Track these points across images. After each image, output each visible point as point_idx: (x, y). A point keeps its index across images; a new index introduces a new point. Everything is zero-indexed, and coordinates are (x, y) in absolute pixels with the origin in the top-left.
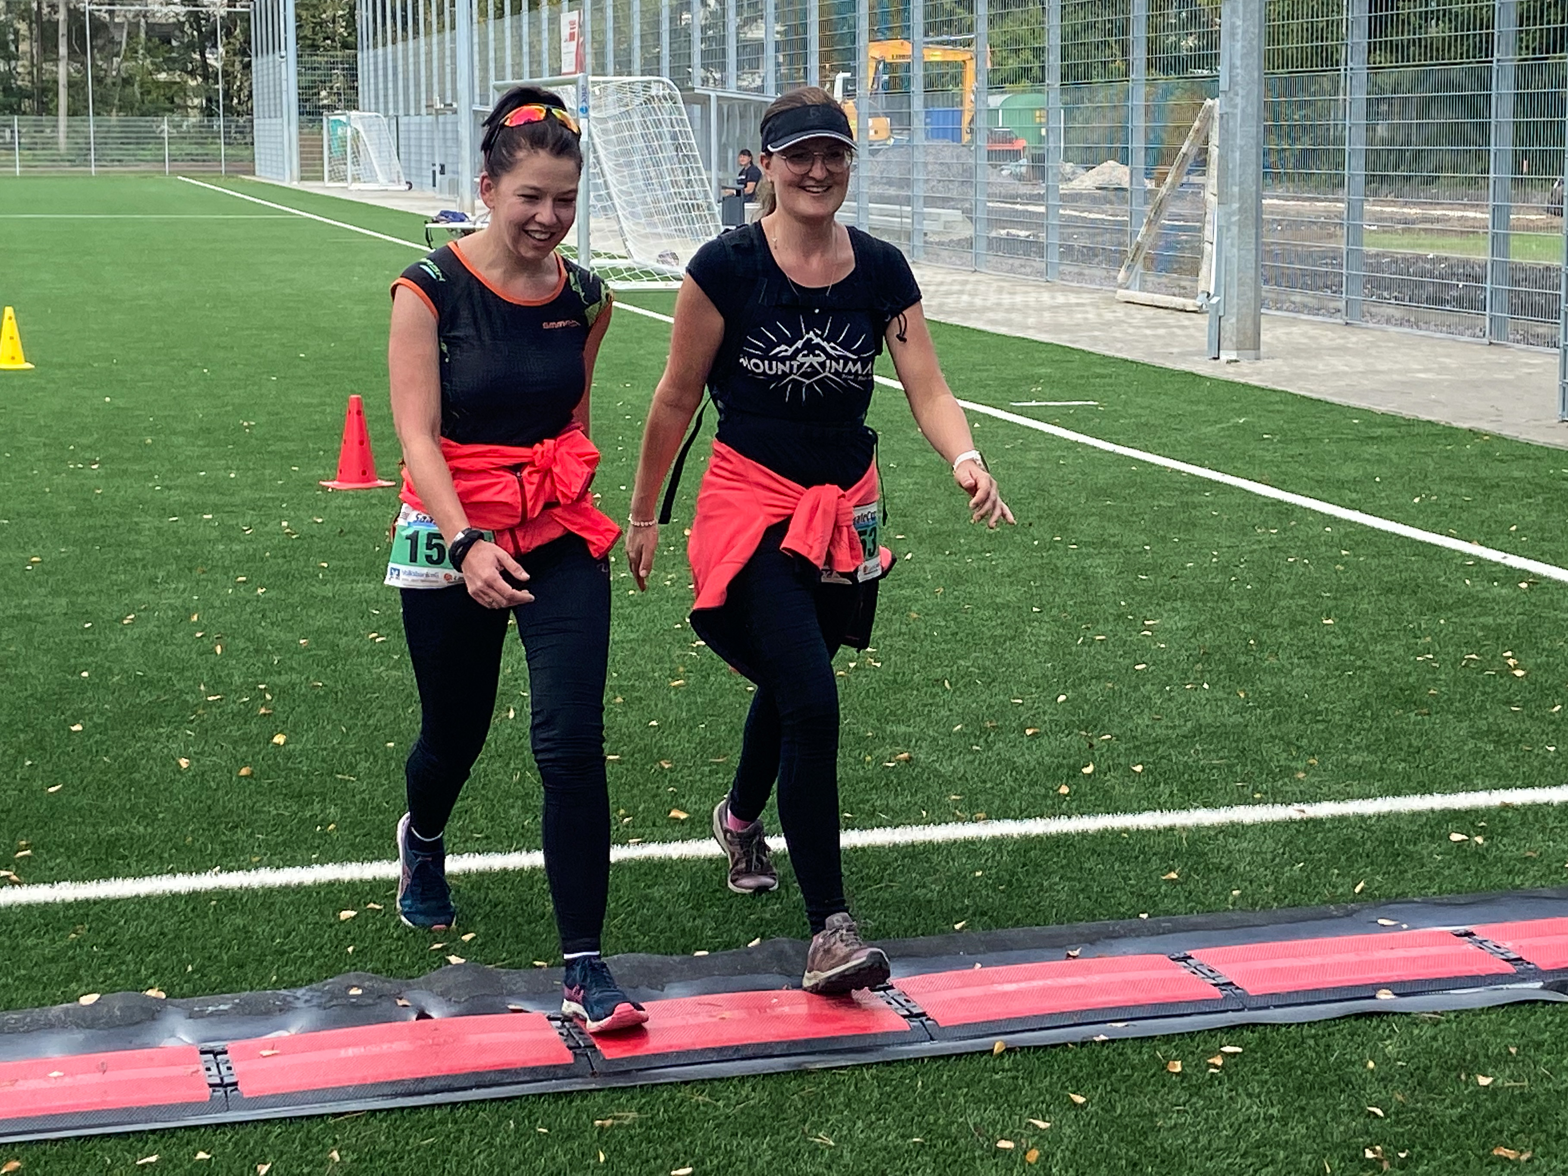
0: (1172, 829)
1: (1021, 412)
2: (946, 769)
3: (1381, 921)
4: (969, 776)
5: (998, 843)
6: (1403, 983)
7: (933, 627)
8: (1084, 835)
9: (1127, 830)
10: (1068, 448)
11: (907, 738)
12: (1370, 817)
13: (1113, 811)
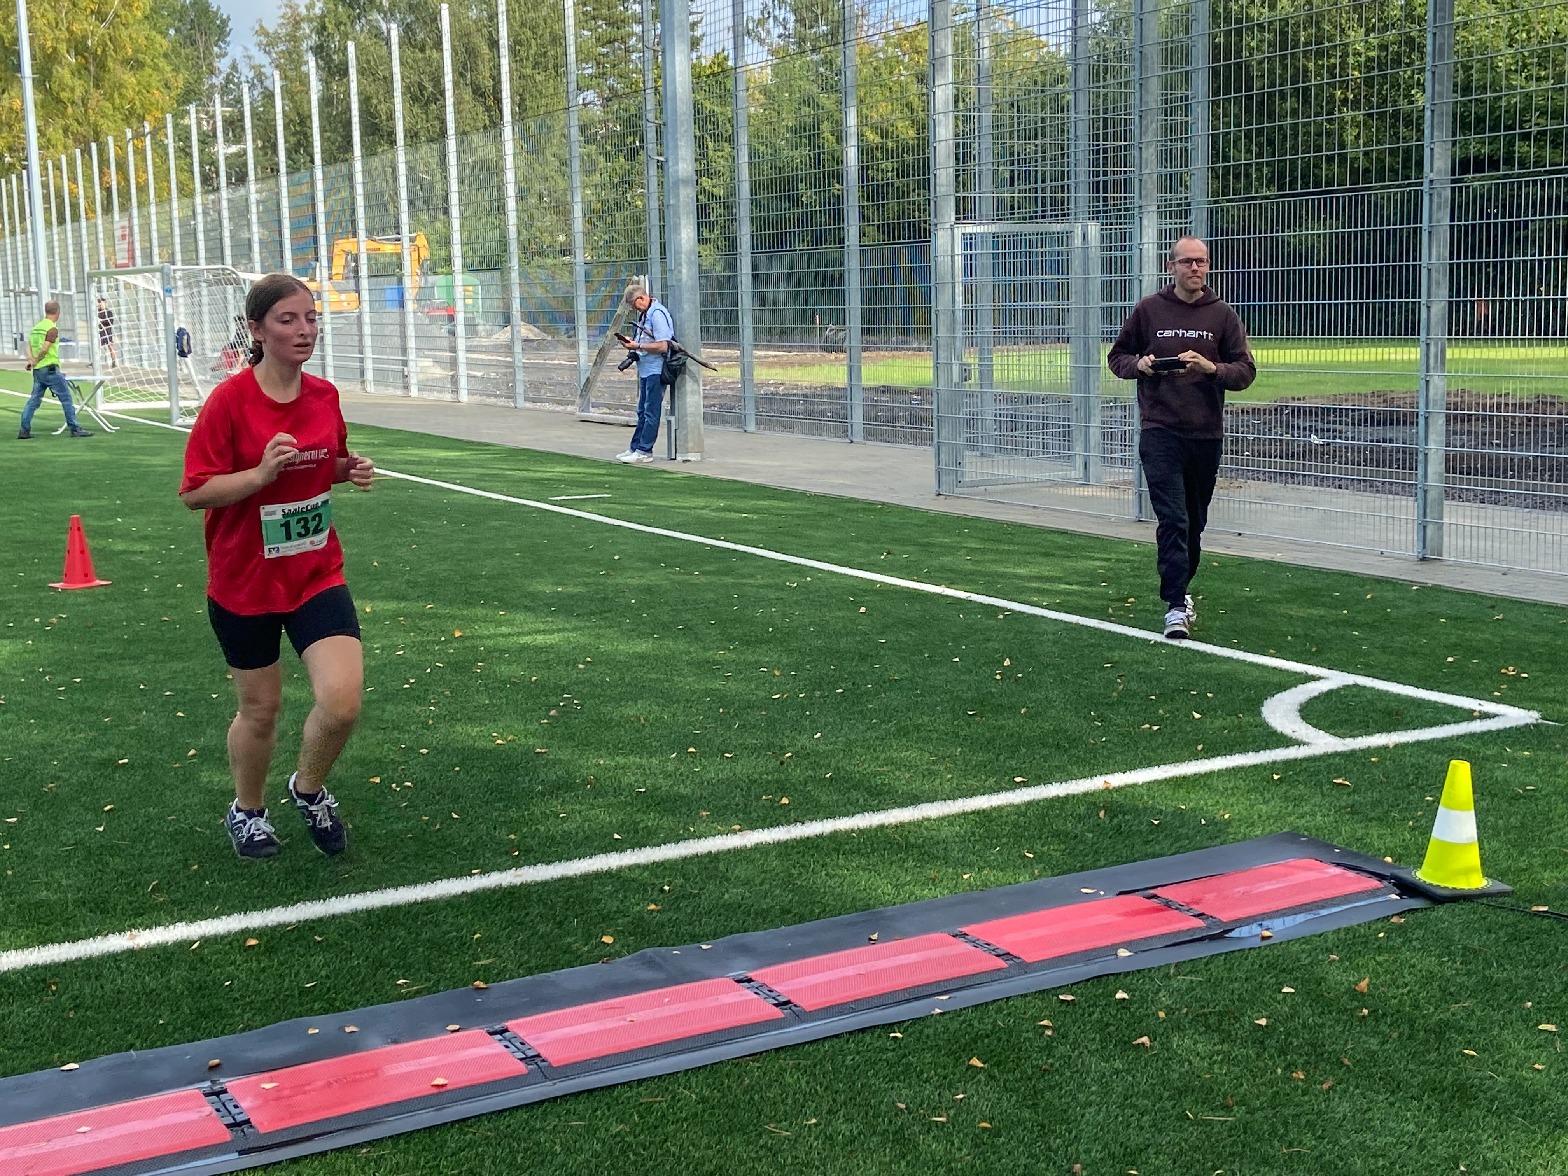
0: (882, 827)
1: (560, 504)
2: (682, 790)
3: (1084, 890)
4: (705, 794)
5: (760, 849)
8: (819, 836)
9: (853, 831)
10: (613, 531)
12: (1018, 806)
13: (832, 815)
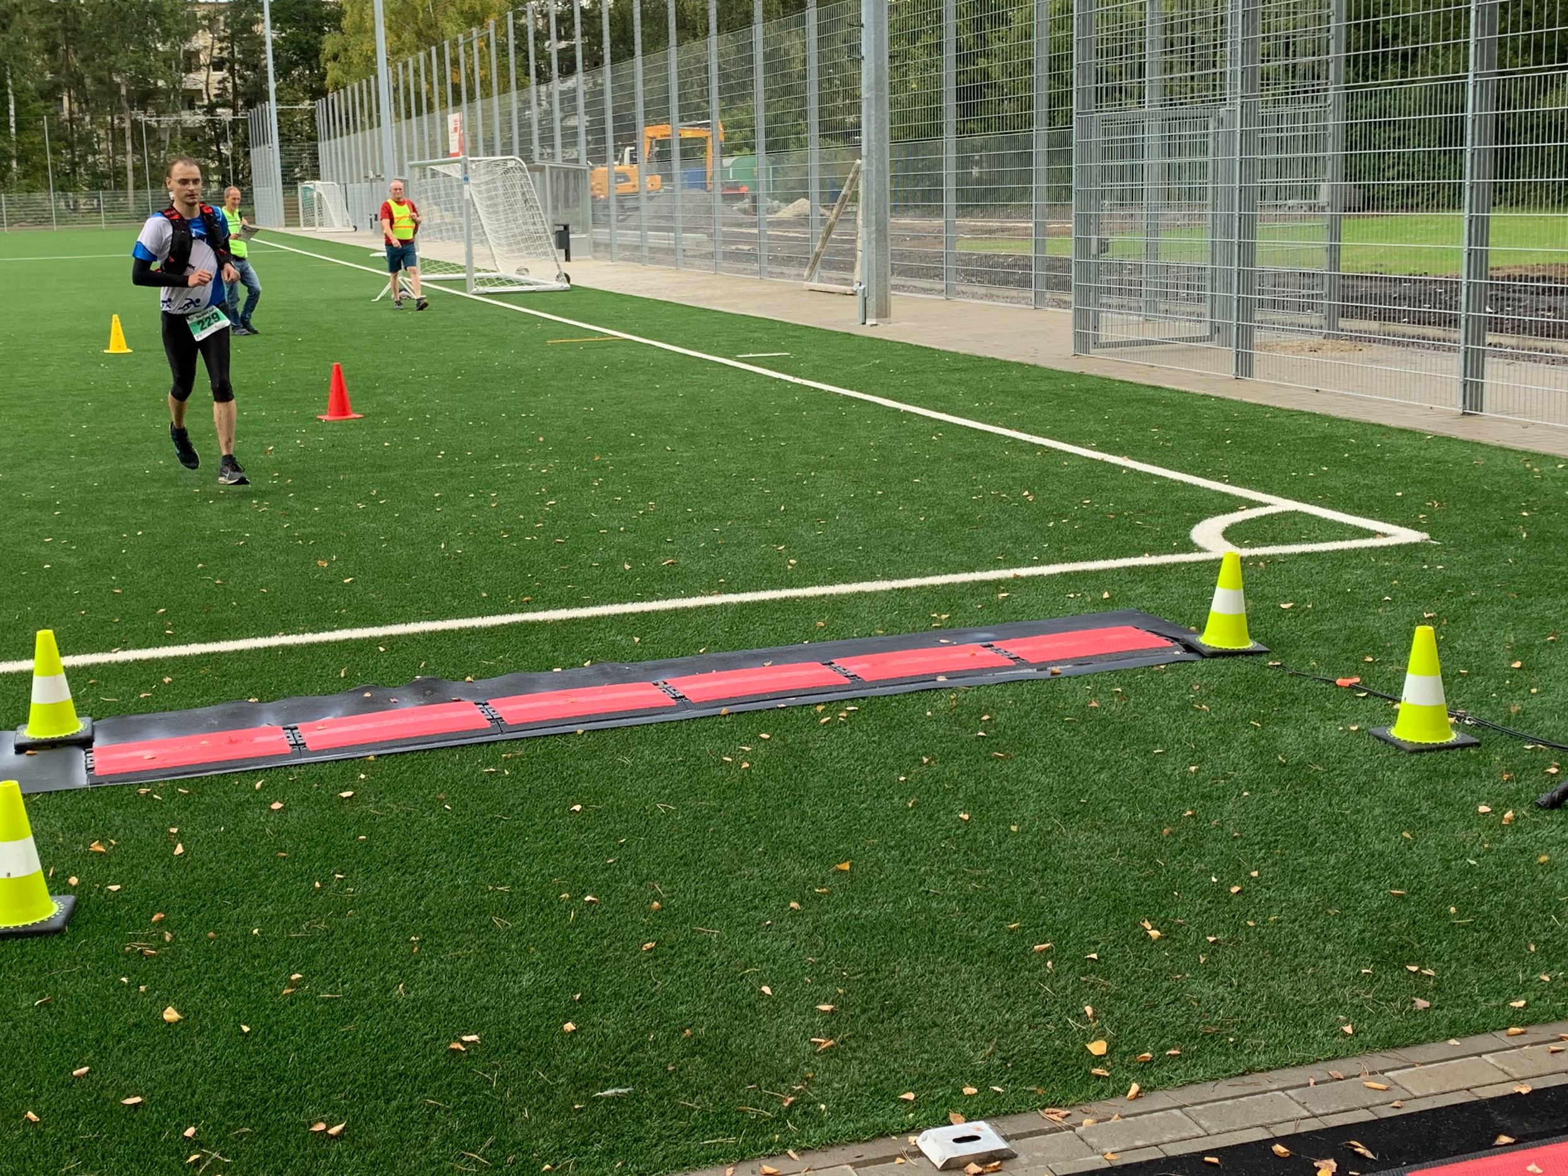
1: (743, 361)
2: (695, 568)
3: (943, 642)
5: (724, 606)
6: (952, 672)
7: (689, 489)
8: (773, 601)
9: (798, 597)
10: (773, 382)
11: (672, 551)
12: (938, 586)
